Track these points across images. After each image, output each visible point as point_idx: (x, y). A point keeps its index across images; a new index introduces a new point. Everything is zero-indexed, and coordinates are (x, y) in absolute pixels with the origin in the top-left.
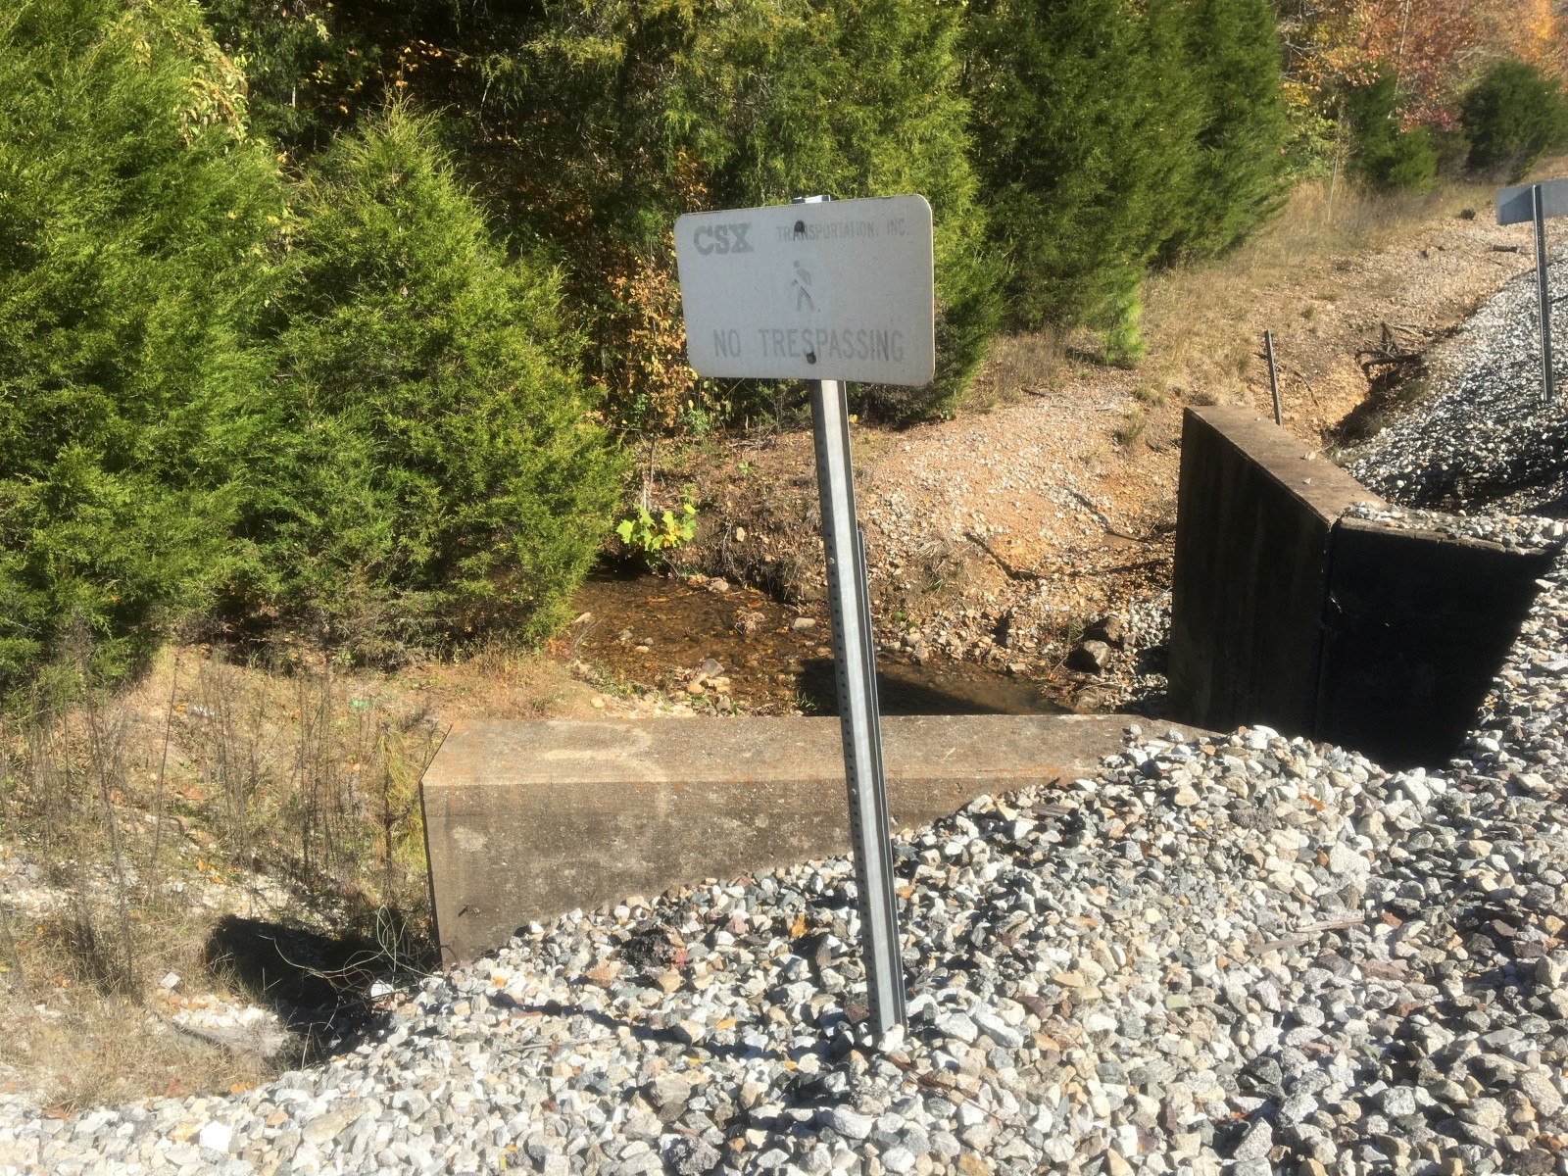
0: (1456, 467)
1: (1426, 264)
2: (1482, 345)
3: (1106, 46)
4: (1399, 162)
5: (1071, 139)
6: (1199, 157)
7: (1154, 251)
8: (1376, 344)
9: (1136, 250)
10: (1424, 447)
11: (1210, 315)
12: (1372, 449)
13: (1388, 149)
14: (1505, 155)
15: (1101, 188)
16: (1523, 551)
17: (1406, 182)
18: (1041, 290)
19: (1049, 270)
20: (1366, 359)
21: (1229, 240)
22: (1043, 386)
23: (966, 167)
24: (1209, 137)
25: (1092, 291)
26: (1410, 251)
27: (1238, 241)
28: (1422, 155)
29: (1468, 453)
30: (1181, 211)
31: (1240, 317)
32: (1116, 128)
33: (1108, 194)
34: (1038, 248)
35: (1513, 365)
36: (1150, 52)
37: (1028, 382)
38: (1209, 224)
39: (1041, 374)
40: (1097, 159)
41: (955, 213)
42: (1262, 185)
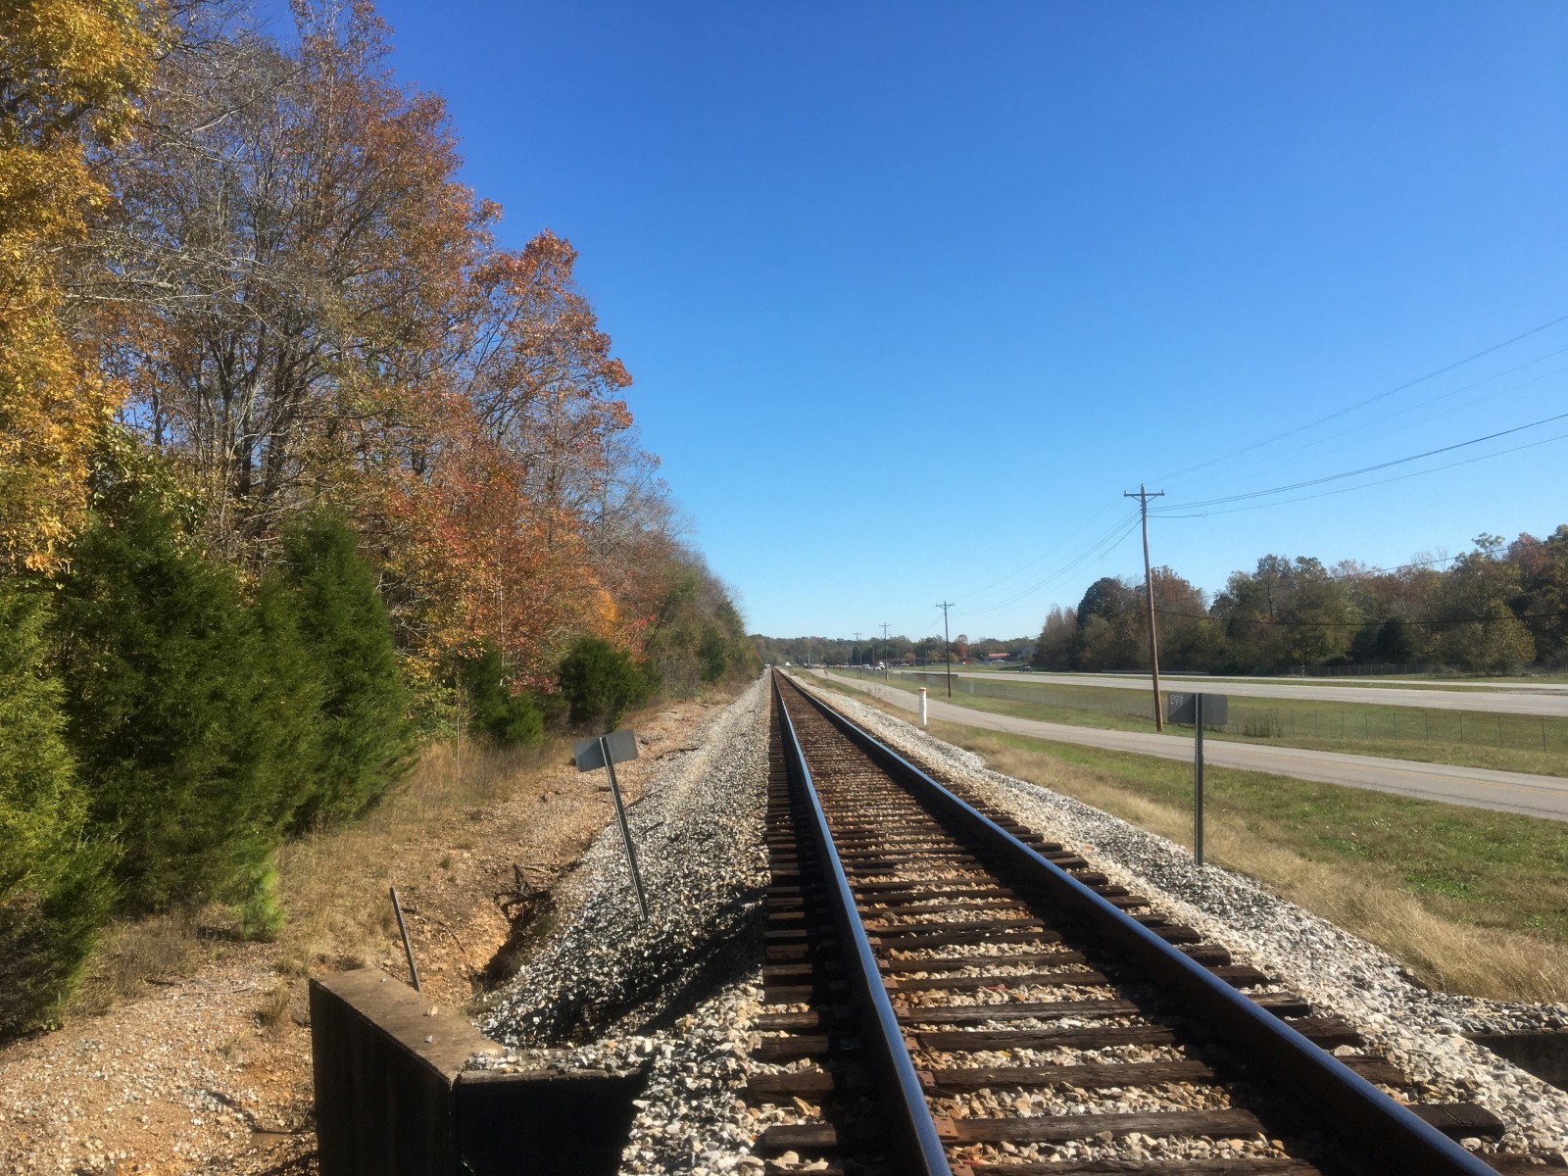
0: (581, 995)
1: (546, 807)
2: (597, 875)
3: (216, 628)
4: (513, 721)
5: (186, 715)
6: (326, 726)
7: (289, 817)
8: (511, 886)
9: (269, 819)
10: (555, 979)
11: (352, 875)
12: (514, 989)
13: (502, 711)
14: (598, 712)
15: (223, 761)
16: (623, 1074)
17: (522, 738)
18: (164, 869)
19: (172, 847)
20: (504, 900)
21: (364, 801)
22: (173, 973)
23: (61, 748)
24: (333, 707)
25: (223, 865)
26: (531, 797)
27: (374, 801)
28: (531, 715)
29: (588, 979)
30: (312, 777)
31: (382, 874)
32: (233, 703)
33: (231, 765)
34: (157, 826)
35: (621, 890)
36: (264, 633)
37: (154, 971)
38: (342, 787)
39: (168, 960)
40: (215, 732)
41: (50, 796)
42: (392, 747)
